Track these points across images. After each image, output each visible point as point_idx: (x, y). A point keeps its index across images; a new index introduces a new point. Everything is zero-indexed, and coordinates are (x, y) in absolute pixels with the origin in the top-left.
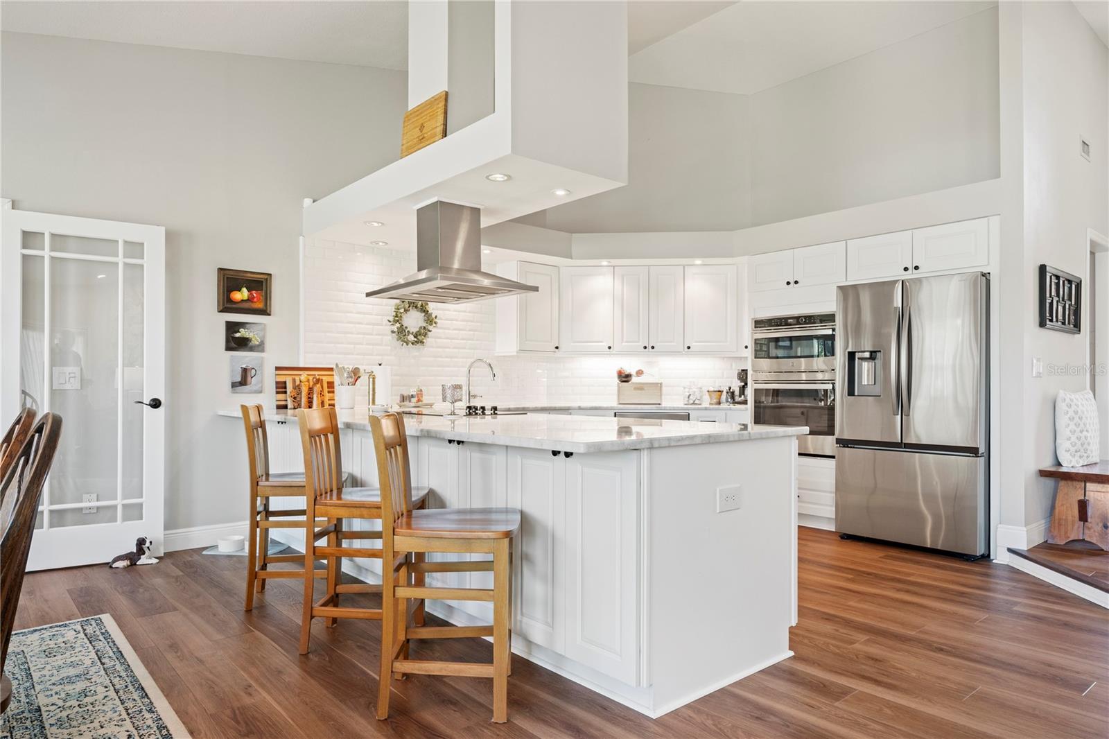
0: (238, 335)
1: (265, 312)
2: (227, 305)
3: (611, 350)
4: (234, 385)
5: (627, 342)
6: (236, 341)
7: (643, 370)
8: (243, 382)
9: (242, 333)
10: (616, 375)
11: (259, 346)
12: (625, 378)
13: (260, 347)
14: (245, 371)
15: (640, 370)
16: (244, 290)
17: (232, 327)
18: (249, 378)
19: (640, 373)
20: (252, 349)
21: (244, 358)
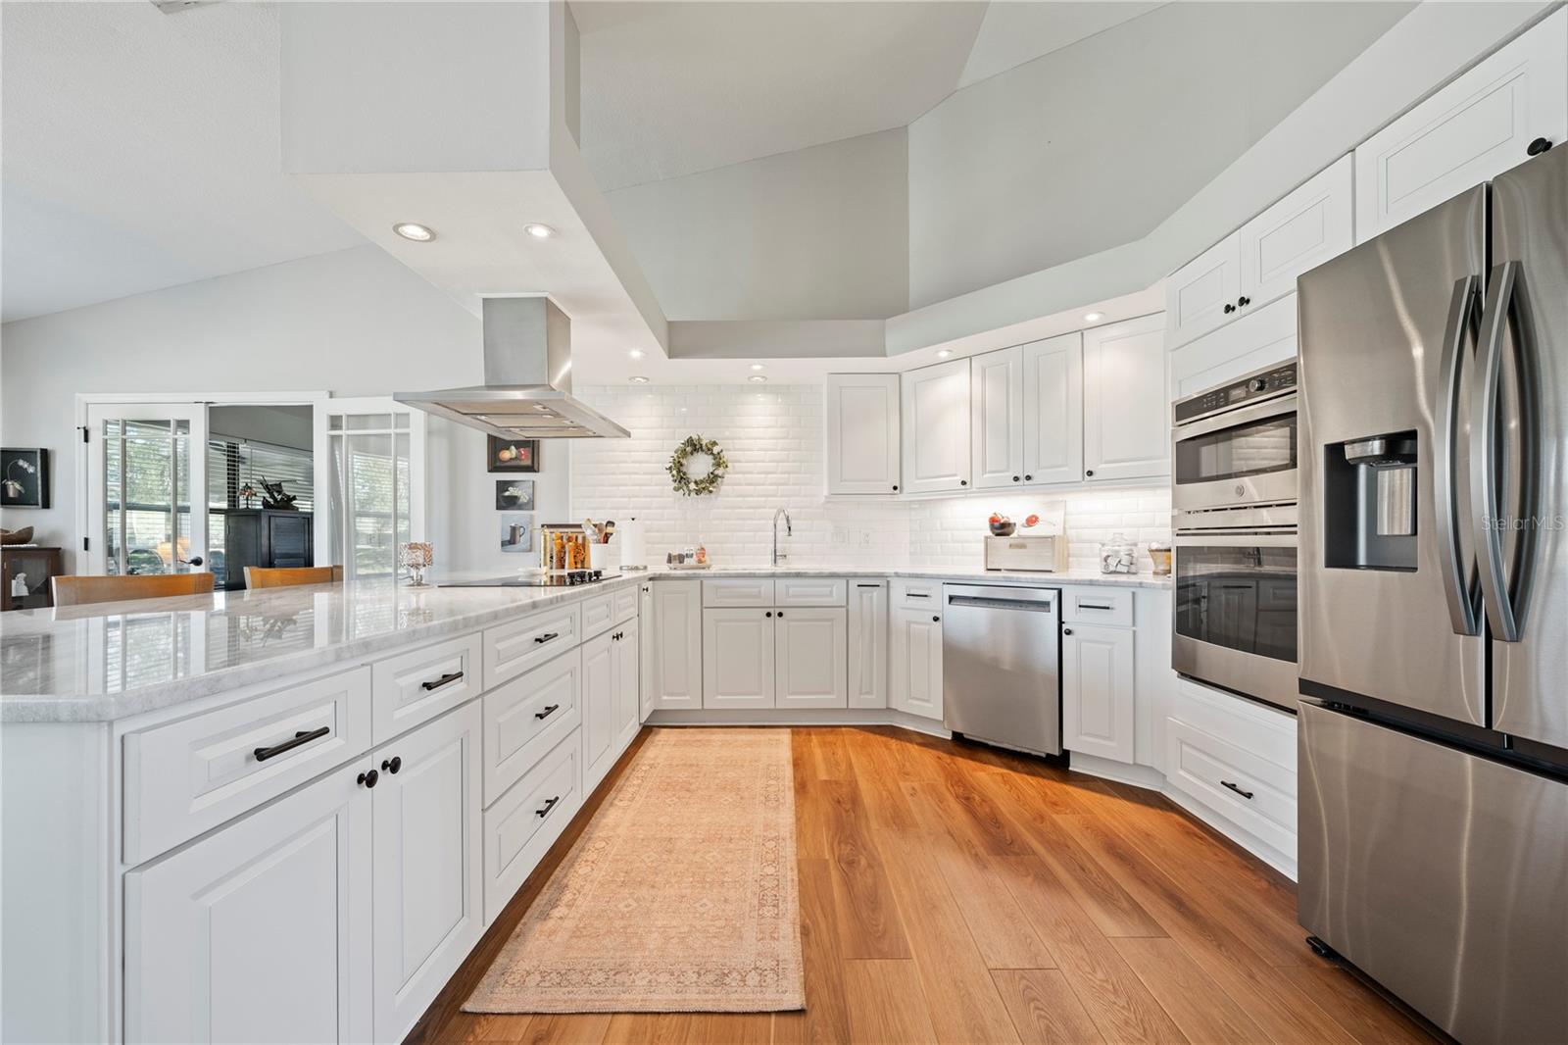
0: (507, 494)
1: (531, 469)
2: (495, 466)
3: (968, 486)
4: (503, 544)
5: (990, 472)
6: (506, 502)
7: (1038, 515)
8: (512, 541)
9: (511, 491)
10: (987, 525)
11: (528, 503)
12: (1001, 528)
13: (530, 505)
14: (514, 529)
15: (1033, 516)
16: (513, 448)
17: (502, 486)
18: (518, 537)
19: (1032, 521)
20: (520, 507)
21: (514, 516)
